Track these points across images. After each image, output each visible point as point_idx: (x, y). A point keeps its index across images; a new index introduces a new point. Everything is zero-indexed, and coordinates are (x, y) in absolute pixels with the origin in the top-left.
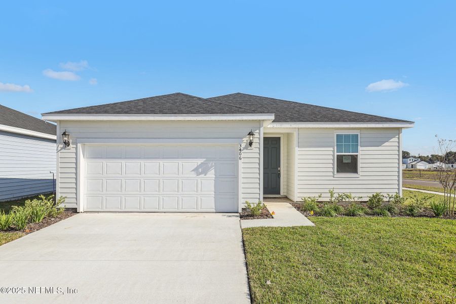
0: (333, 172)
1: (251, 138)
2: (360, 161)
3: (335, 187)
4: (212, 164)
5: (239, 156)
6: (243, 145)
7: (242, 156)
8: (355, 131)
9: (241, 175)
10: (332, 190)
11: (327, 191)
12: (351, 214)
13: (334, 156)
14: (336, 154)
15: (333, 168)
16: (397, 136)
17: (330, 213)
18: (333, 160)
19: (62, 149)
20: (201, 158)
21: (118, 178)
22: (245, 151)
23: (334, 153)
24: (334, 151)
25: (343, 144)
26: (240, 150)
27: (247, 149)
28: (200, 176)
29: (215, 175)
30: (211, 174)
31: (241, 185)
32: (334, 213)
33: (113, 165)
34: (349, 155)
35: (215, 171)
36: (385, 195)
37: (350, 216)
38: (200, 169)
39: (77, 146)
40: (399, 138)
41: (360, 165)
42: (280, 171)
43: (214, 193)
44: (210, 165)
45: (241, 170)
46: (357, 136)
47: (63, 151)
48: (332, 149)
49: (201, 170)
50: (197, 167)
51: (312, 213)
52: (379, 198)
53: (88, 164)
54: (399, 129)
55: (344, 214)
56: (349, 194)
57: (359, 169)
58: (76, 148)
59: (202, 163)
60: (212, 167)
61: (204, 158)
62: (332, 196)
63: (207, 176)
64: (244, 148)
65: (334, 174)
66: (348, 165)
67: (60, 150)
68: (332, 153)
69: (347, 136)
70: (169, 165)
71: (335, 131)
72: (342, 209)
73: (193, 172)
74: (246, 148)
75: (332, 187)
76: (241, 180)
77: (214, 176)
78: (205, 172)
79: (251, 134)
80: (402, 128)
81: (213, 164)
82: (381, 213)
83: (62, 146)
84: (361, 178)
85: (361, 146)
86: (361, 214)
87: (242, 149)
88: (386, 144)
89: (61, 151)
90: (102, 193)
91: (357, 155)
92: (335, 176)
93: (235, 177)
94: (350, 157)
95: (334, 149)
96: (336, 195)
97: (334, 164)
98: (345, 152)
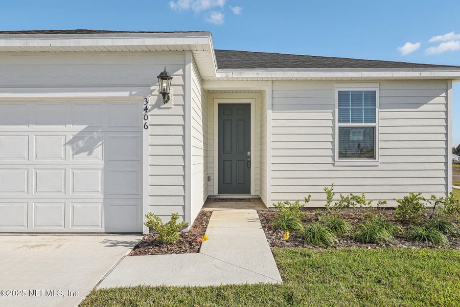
0: (333, 157)
1: (165, 85)
2: (378, 137)
3: (336, 182)
5: (144, 122)
6: (152, 100)
7: (149, 122)
8: (371, 85)
9: (147, 160)
10: (330, 188)
11: (322, 189)
12: (367, 239)
13: (333, 127)
14: (337, 125)
15: (333, 150)
16: (444, 94)
17: (322, 239)
18: (333, 135)
22: (156, 111)
23: (333, 123)
24: (333, 120)
25: (350, 107)
26: (146, 109)
27: (159, 108)
31: (147, 180)
32: (331, 237)
34: (362, 128)
36: (427, 196)
37: (365, 243)
40: (446, 98)
41: (379, 145)
42: (250, 157)
45: (147, 150)
46: (373, 94)
51: (287, 235)
52: (417, 204)
54: (447, 82)
55: (351, 238)
56: (360, 195)
57: (378, 152)
62: (329, 199)
64: (154, 107)
65: (334, 160)
66: (357, 144)
68: (330, 123)
69: (357, 95)
71: (336, 85)
72: (347, 227)
74: (157, 106)
75: (330, 182)
76: (147, 170)
79: (164, 77)
82: (428, 237)
84: (381, 167)
86: (387, 239)
87: (149, 107)
88: (425, 107)
91: (374, 128)
92: (336, 164)
93: (138, 163)
94: (362, 131)
95: (334, 113)
96: (337, 197)
97: (333, 142)
98: (353, 122)
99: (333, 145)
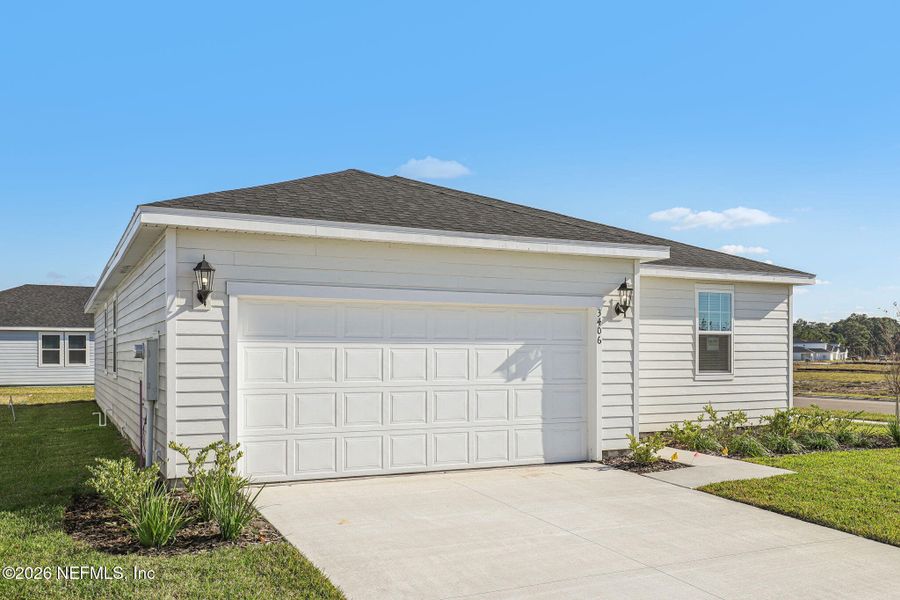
0: (694, 370)
2: (734, 347)
3: (711, 399)
4: (537, 353)
5: (598, 336)
6: (605, 312)
7: (604, 334)
8: (726, 287)
9: (601, 379)
13: (694, 335)
14: (698, 332)
15: (694, 361)
16: (786, 301)
18: (694, 344)
19: (182, 309)
20: (517, 340)
21: (328, 390)
23: (694, 330)
24: (694, 327)
25: (709, 312)
26: (599, 322)
28: (514, 382)
29: (544, 379)
30: (536, 376)
31: (601, 401)
33: (315, 356)
34: (717, 336)
35: (544, 370)
38: (514, 366)
39: (227, 302)
40: (788, 304)
41: (734, 356)
43: (540, 420)
44: (532, 358)
45: (601, 367)
46: (729, 298)
47: (187, 314)
48: (691, 322)
49: (515, 369)
50: (507, 360)
53: (246, 353)
54: (788, 286)
57: (734, 365)
58: (226, 310)
59: (518, 352)
60: (537, 360)
61: (522, 339)
63: (528, 380)
64: (606, 319)
65: (694, 374)
66: (714, 354)
67: (177, 314)
68: (691, 331)
69: (715, 298)
70: (450, 356)
71: (696, 285)
73: (498, 374)
76: (601, 389)
77: (542, 381)
78: (522, 373)
80: (792, 285)
81: (540, 354)
83: (182, 302)
84: (736, 381)
85: (737, 318)
87: (602, 320)
88: (772, 314)
89: (180, 316)
90: (289, 431)
91: (729, 336)
92: (697, 378)
93: (583, 382)
94: (718, 339)
95: (694, 322)
97: (694, 353)
98: (711, 330)
99: (694, 356)
